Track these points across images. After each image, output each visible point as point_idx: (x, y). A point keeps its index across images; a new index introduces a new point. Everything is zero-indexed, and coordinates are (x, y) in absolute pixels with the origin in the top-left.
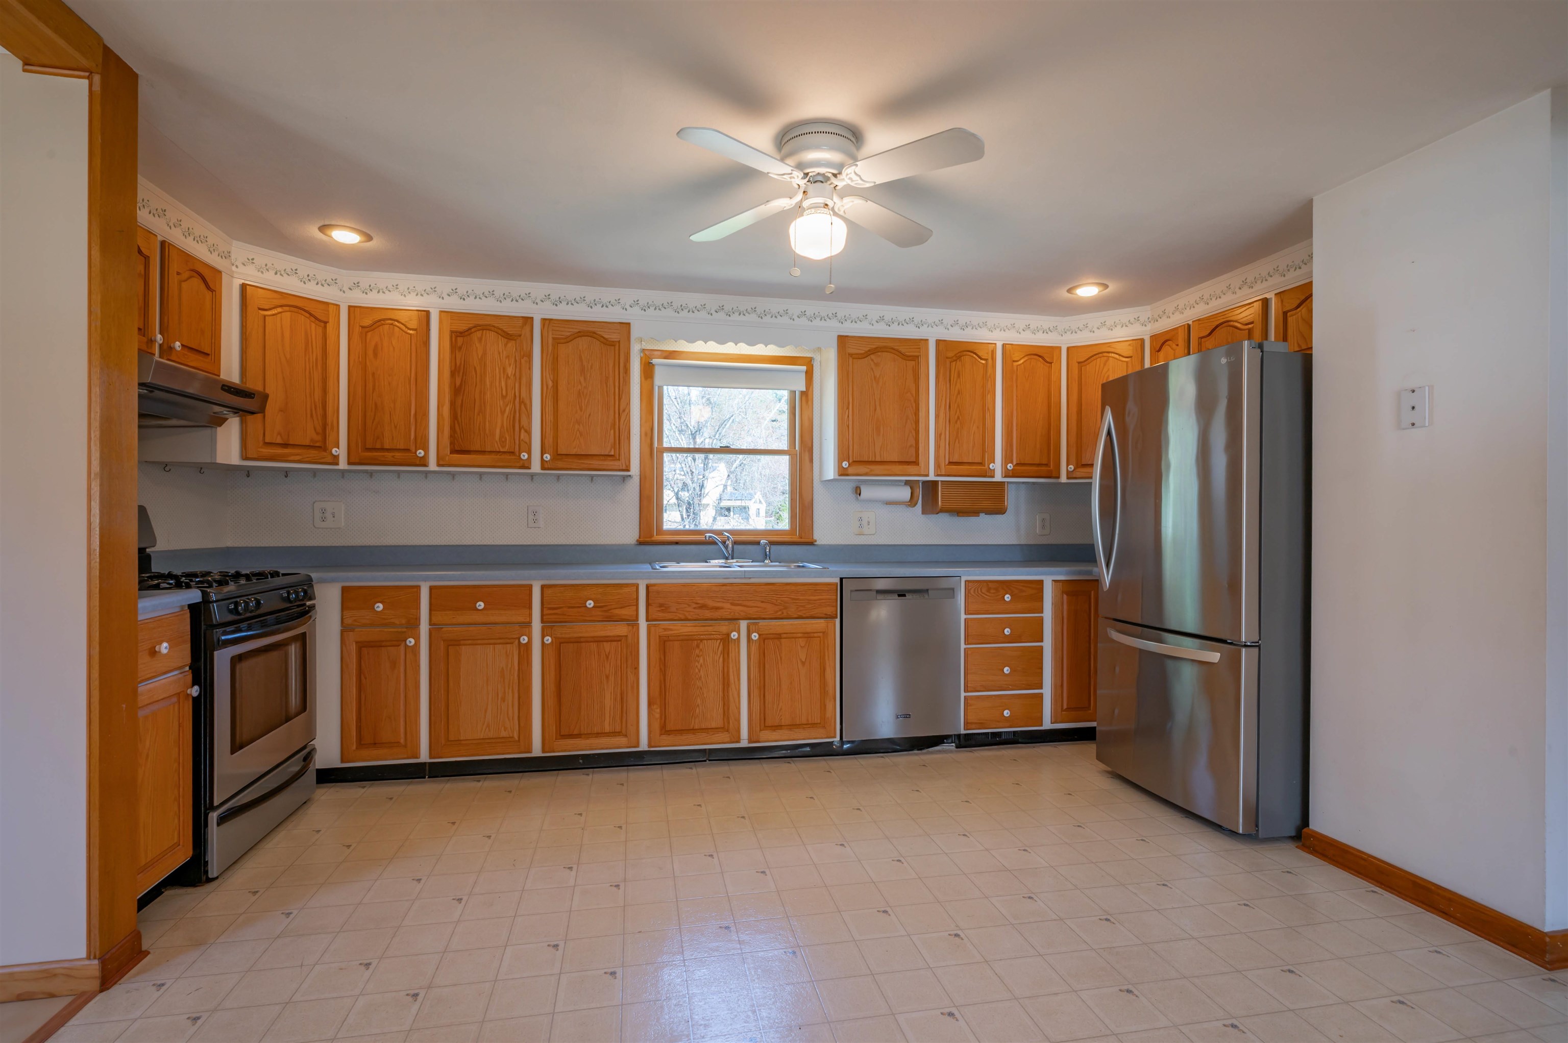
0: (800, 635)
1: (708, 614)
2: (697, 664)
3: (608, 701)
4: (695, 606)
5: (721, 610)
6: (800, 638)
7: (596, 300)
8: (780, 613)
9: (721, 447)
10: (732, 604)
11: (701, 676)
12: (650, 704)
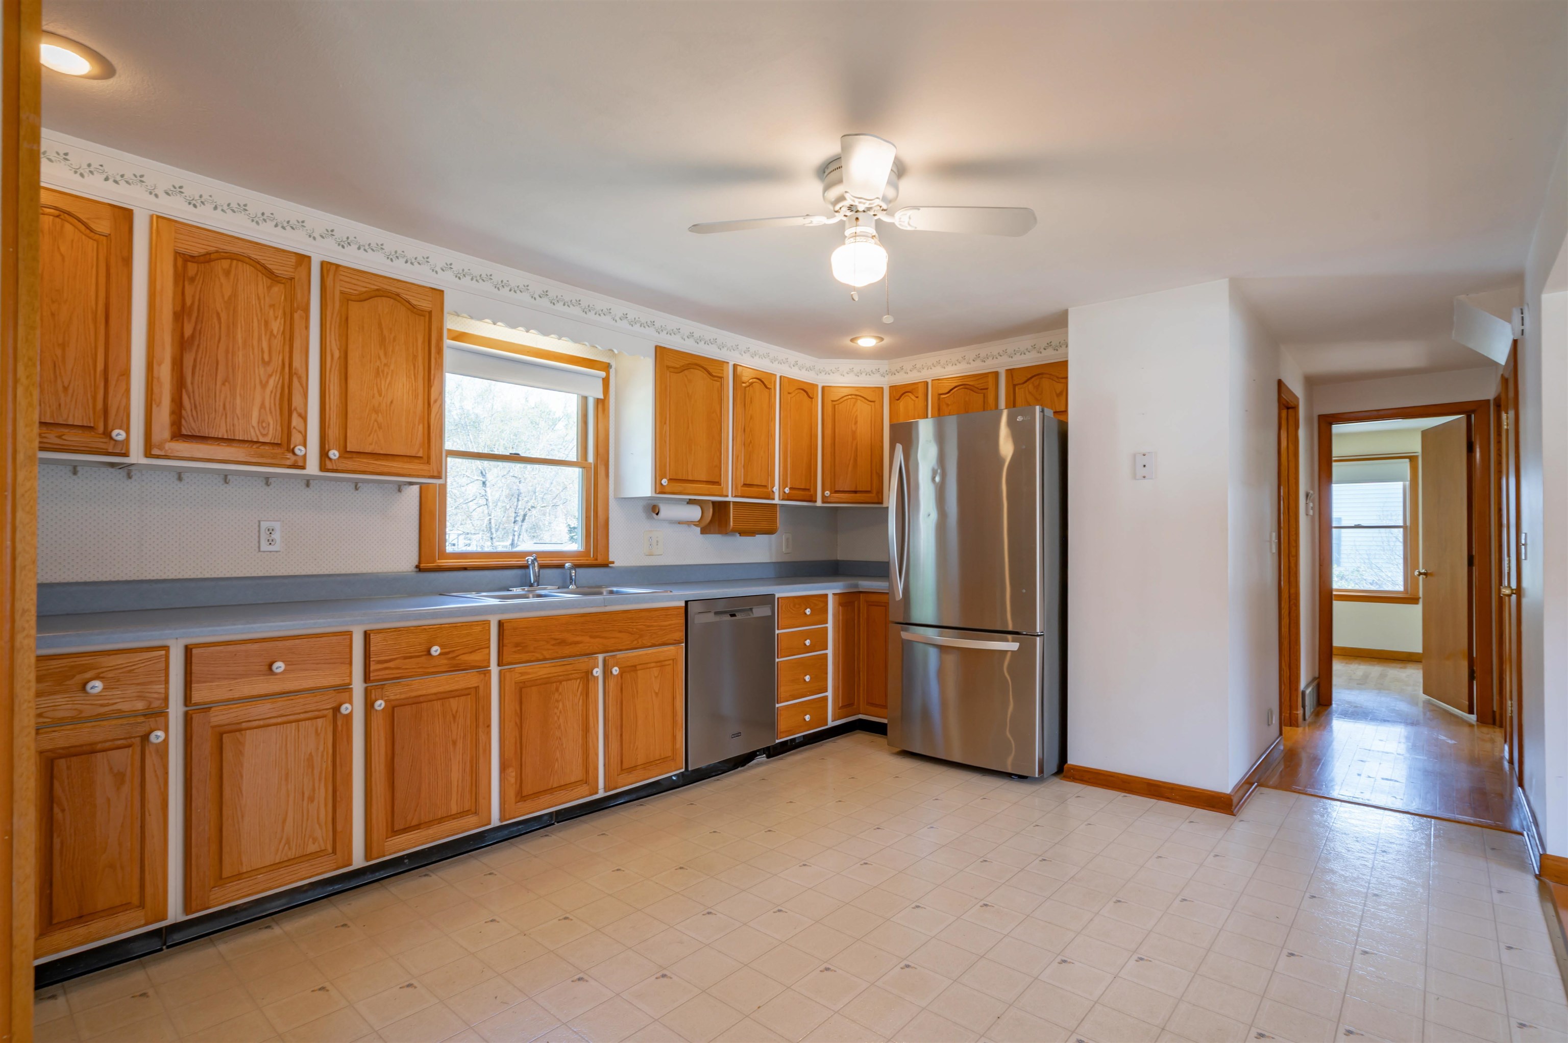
0: (653, 665)
1: (567, 650)
2: (556, 710)
3: (456, 775)
4: (554, 642)
5: (581, 645)
6: (653, 667)
7: (398, 252)
8: (635, 642)
9: (510, 454)
10: (591, 637)
11: (560, 725)
12: (503, 768)
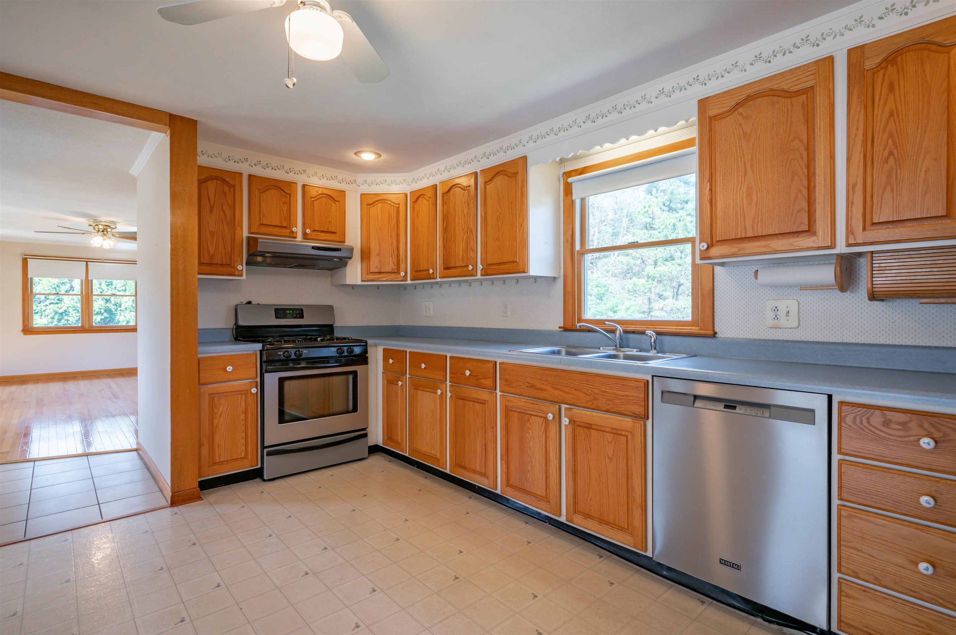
0: (608, 430)
1: (536, 393)
3: (478, 448)
4: (527, 385)
5: (545, 392)
7: (508, 146)
10: (553, 388)
11: (531, 447)
12: (501, 459)
